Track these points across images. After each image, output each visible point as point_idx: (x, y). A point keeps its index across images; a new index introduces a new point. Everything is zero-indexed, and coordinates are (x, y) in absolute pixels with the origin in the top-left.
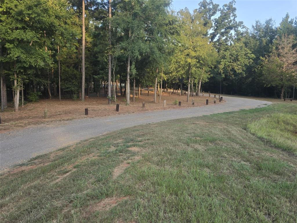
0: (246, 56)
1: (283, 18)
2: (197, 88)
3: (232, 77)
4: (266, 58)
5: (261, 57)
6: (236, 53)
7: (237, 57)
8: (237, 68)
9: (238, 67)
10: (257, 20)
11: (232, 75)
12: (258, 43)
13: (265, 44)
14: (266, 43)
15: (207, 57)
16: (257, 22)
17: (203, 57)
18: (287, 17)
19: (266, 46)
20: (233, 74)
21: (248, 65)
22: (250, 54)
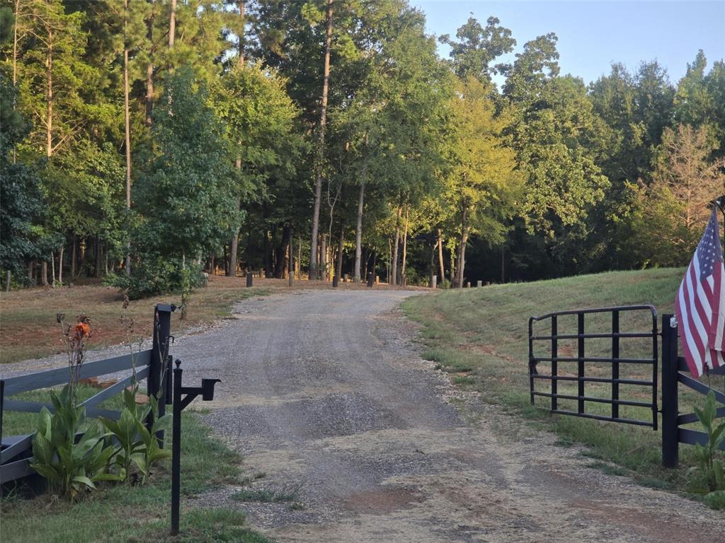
0: (589, 181)
1: (689, 66)
2: (453, 265)
3: (548, 235)
4: (641, 187)
5: (629, 183)
6: (562, 172)
7: (565, 182)
8: (564, 209)
9: (565, 206)
10: (616, 62)
11: (549, 230)
12: (621, 138)
13: (640, 142)
14: (643, 139)
15: (508, 187)
16: (616, 69)
17: (499, 187)
18: (701, 61)
19: (642, 147)
20: (552, 228)
21: (594, 204)
22: (598, 174)
